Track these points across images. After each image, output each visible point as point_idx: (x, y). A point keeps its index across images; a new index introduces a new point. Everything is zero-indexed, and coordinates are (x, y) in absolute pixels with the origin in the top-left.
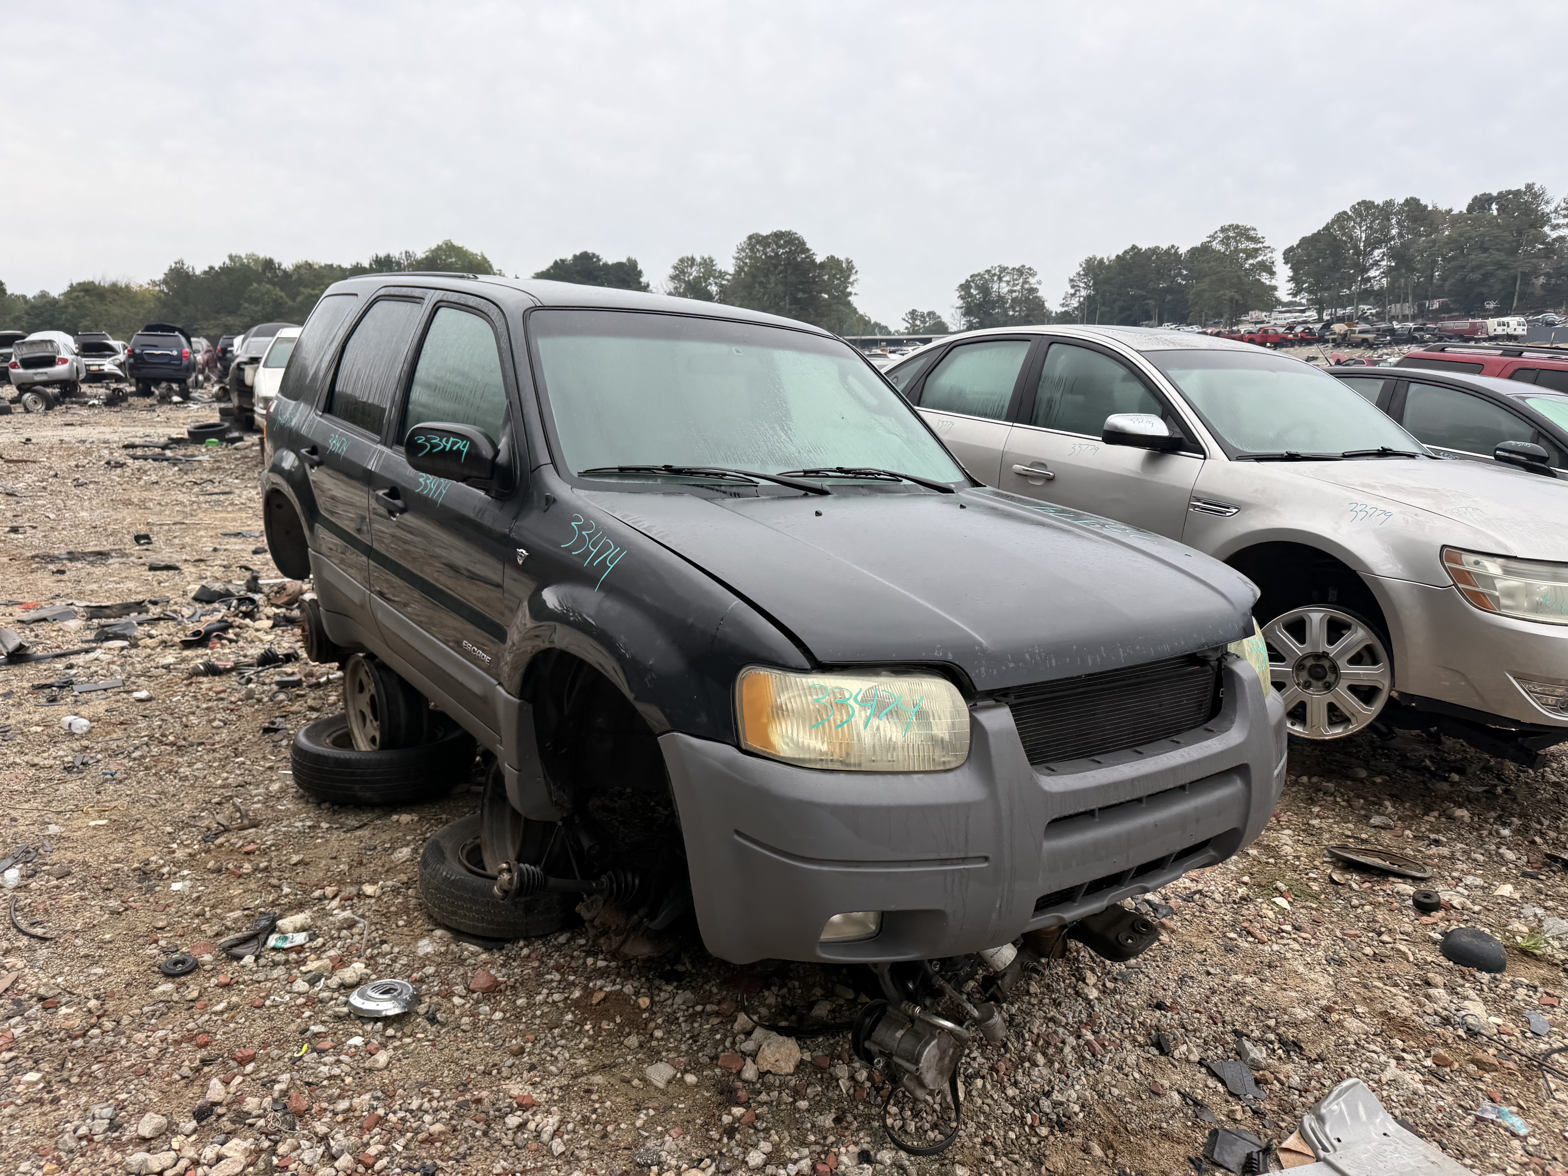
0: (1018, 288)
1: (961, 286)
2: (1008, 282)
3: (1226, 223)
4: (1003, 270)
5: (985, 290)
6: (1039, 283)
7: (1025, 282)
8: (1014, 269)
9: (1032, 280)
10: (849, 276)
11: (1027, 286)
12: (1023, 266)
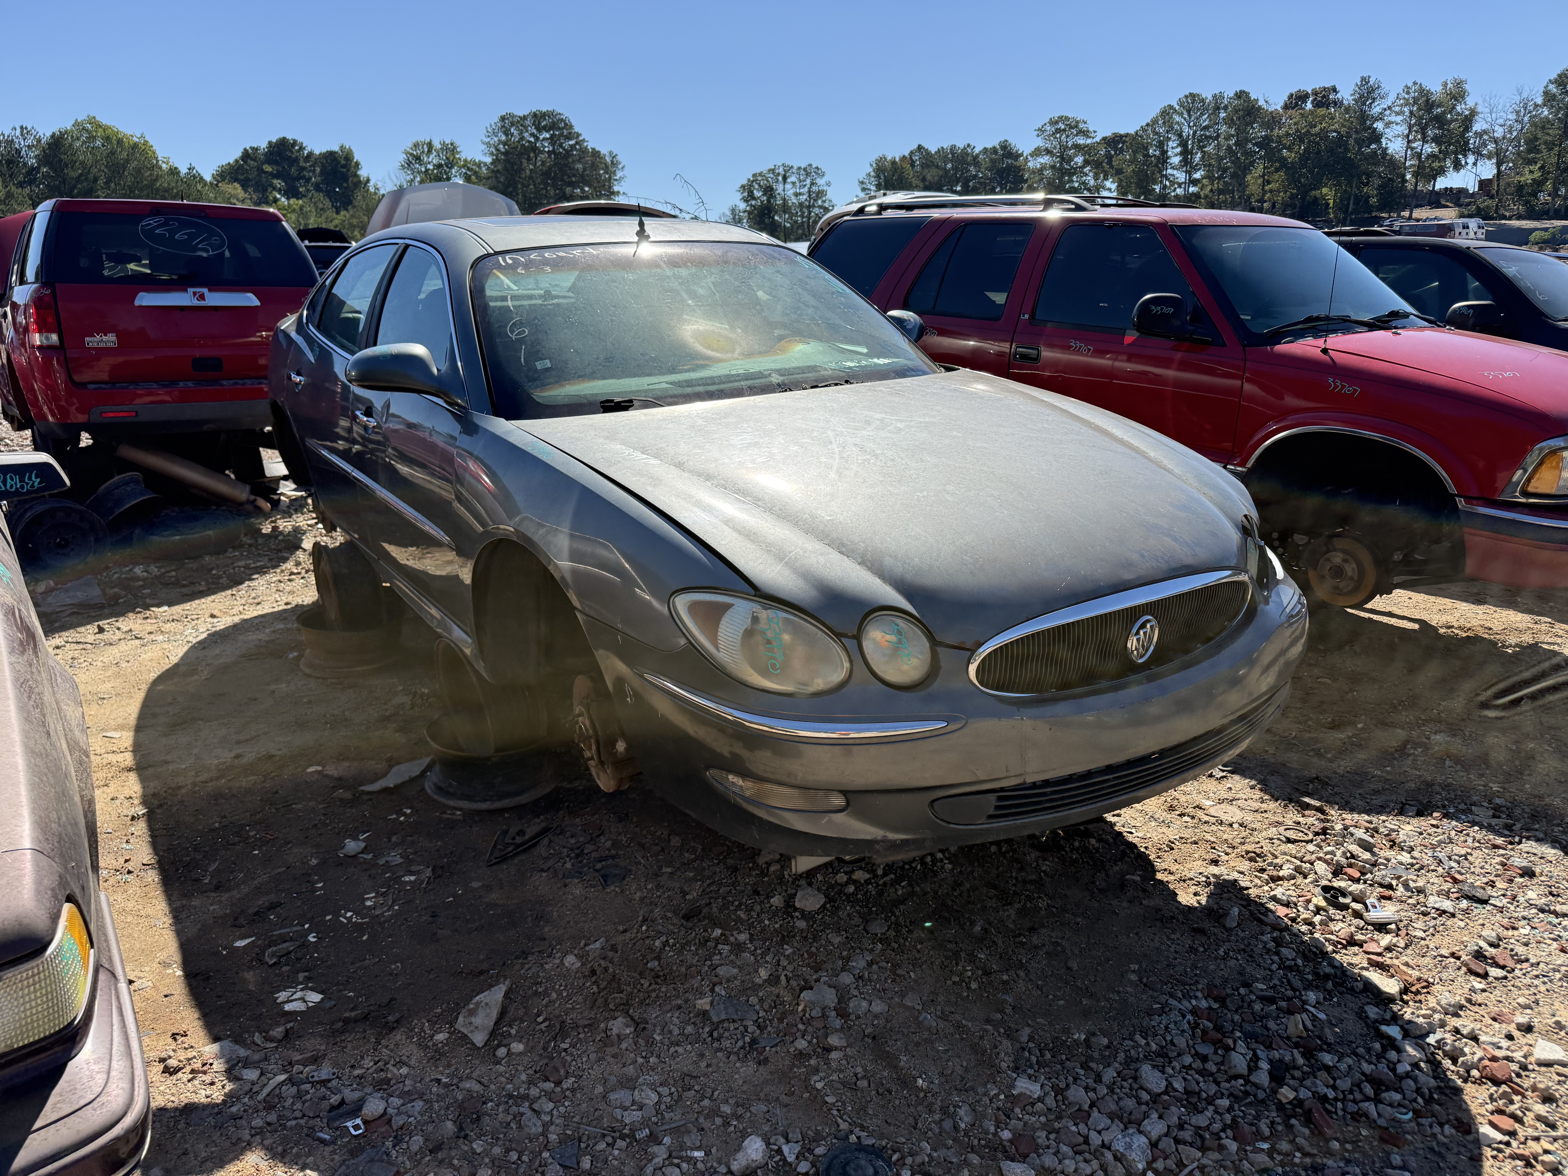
0: (806, 189)
1: (743, 187)
2: (794, 183)
3: (1056, 115)
4: (788, 169)
5: (769, 191)
6: (828, 184)
7: (812, 184)
8: (799, 168)
9: (821, 181)
10: (614, 173)
11: (814, 188)
12: (810, 165)
